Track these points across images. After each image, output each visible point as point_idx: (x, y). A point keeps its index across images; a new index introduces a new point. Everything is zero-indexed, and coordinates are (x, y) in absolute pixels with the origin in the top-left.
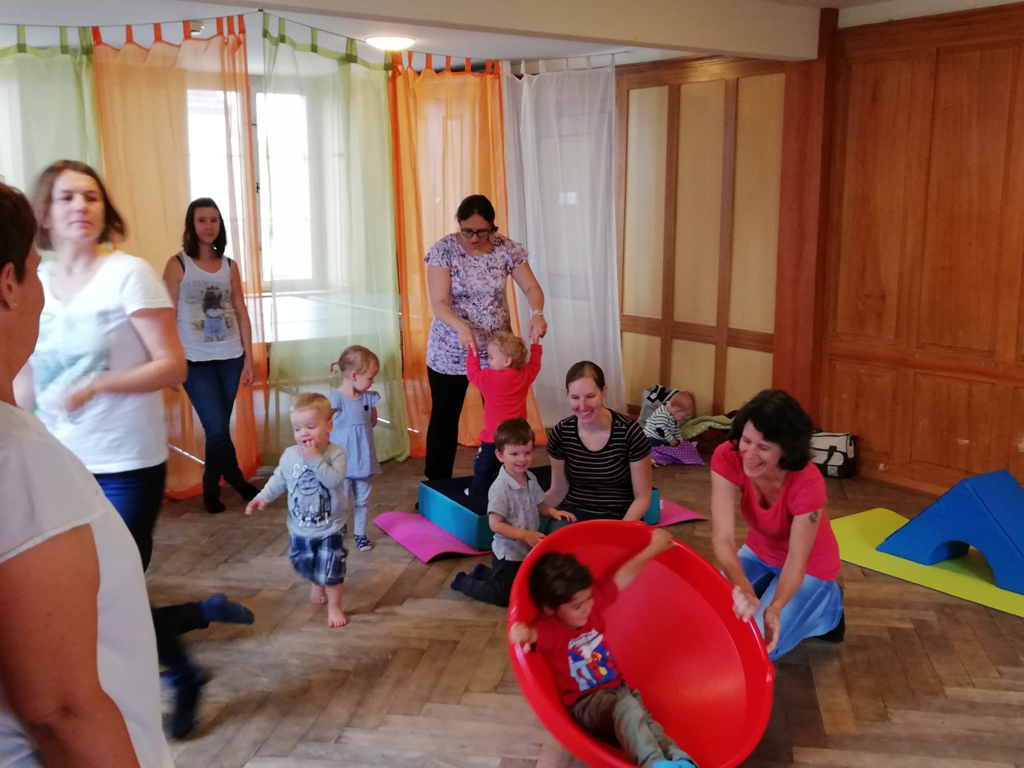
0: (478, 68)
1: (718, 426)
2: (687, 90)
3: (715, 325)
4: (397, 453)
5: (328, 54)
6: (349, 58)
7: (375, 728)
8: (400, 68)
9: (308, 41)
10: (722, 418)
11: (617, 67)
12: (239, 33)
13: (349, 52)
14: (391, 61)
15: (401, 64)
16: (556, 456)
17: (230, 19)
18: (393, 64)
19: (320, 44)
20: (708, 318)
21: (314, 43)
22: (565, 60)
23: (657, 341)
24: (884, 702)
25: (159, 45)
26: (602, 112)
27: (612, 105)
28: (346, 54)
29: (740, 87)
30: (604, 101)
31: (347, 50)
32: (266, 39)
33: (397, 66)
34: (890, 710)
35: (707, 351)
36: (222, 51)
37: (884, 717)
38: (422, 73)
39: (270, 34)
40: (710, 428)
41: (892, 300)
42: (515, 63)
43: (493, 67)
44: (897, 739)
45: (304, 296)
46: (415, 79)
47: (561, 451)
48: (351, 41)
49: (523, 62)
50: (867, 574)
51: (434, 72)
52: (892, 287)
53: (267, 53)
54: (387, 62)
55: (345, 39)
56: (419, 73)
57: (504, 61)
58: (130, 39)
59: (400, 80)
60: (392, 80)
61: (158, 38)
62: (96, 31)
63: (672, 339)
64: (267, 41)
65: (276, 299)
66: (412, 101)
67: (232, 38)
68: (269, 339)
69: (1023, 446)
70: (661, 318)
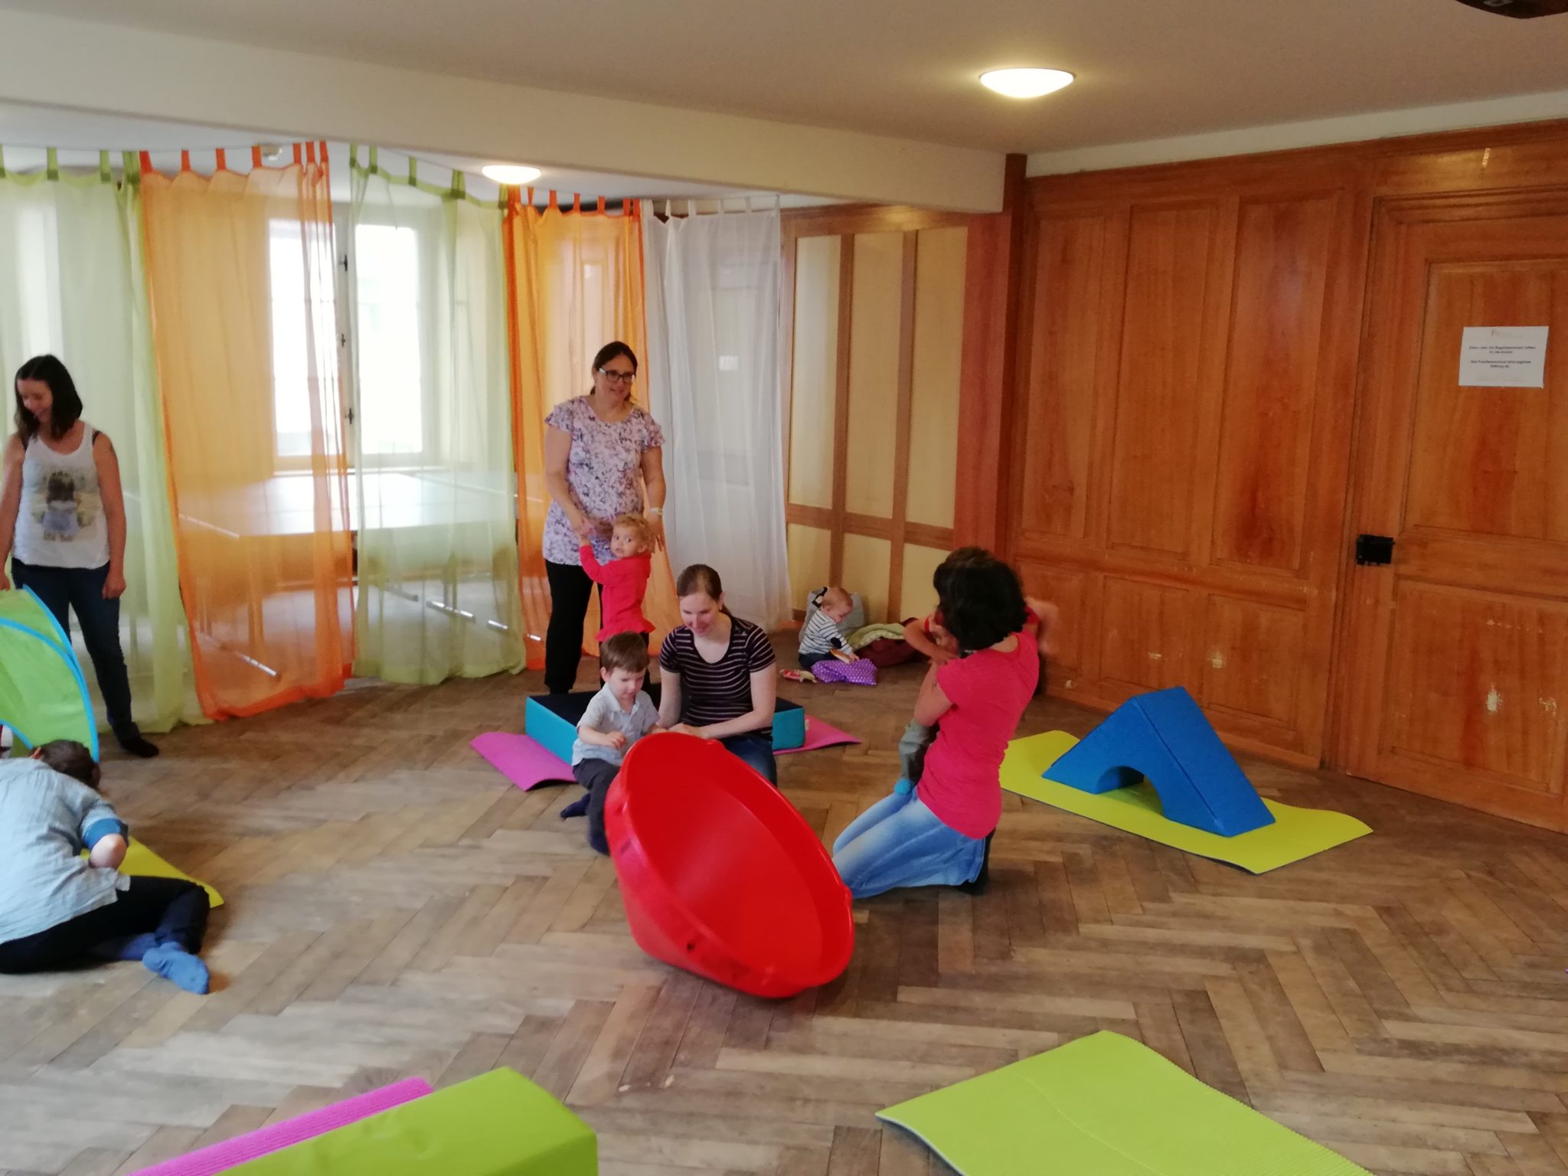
0: (613, 206)
1: (890, 636)
2: (864, 241)
3: (891, 518)
4: (511, 664)
5: (430, 188)
6: (456, 194)
7: (438, 970)
8: (518, 207)
9: (406, 173)
10: (897, 627)
11: (782, 210)
12: (321, 162)
13: (455, 188)
14: (506, 198)
15: (519, 201)
16: (669, 668)
17: (310, 145)
18: (510, 201)
19: (420, 176)
20: (882, 508)
21: (413, 175)
22: (718, 201)
23: (826, 535)
24: (1010, 939)
25: (223, 173)
26: (765, 262)
27: (776, 254)
28: (452, 189)
29: (920, 242)
30: (767, 249)
31: (453, 185)
32: (353, 169)
33: (514, 204)
34: (1015, 948)
35: (882, 548)
36: (300, 182)
37: (1005, 955)
38: (546, 213)
39: (358, 163)
40: (882, 638)
41: (1081, 492)
42: (658, 201)
43: (632, 204)
44: (1016, 977)
45: (411, 474)
46: (536, 218)
47: (676, 662)
48: (458, 175)
49: (668, 203)
50: (1025, 803)
51: (560, 211)
52: (1081, 478)
53: (355, 185)
54: (502, 200)
55: (451, 172)
56: (541, 210)
57: (645, 201)
58: (186, 166)
59: (517, 222)
60: (508, 222)
61: (221, 165)
62: (144, 156)
63: (843, 532)
64: (355, 172)
65: (364, 477)
66: (531, 246)
67: (312, 168)
68: (354, 526)
69: (1218, 661)
70: (831, 508)
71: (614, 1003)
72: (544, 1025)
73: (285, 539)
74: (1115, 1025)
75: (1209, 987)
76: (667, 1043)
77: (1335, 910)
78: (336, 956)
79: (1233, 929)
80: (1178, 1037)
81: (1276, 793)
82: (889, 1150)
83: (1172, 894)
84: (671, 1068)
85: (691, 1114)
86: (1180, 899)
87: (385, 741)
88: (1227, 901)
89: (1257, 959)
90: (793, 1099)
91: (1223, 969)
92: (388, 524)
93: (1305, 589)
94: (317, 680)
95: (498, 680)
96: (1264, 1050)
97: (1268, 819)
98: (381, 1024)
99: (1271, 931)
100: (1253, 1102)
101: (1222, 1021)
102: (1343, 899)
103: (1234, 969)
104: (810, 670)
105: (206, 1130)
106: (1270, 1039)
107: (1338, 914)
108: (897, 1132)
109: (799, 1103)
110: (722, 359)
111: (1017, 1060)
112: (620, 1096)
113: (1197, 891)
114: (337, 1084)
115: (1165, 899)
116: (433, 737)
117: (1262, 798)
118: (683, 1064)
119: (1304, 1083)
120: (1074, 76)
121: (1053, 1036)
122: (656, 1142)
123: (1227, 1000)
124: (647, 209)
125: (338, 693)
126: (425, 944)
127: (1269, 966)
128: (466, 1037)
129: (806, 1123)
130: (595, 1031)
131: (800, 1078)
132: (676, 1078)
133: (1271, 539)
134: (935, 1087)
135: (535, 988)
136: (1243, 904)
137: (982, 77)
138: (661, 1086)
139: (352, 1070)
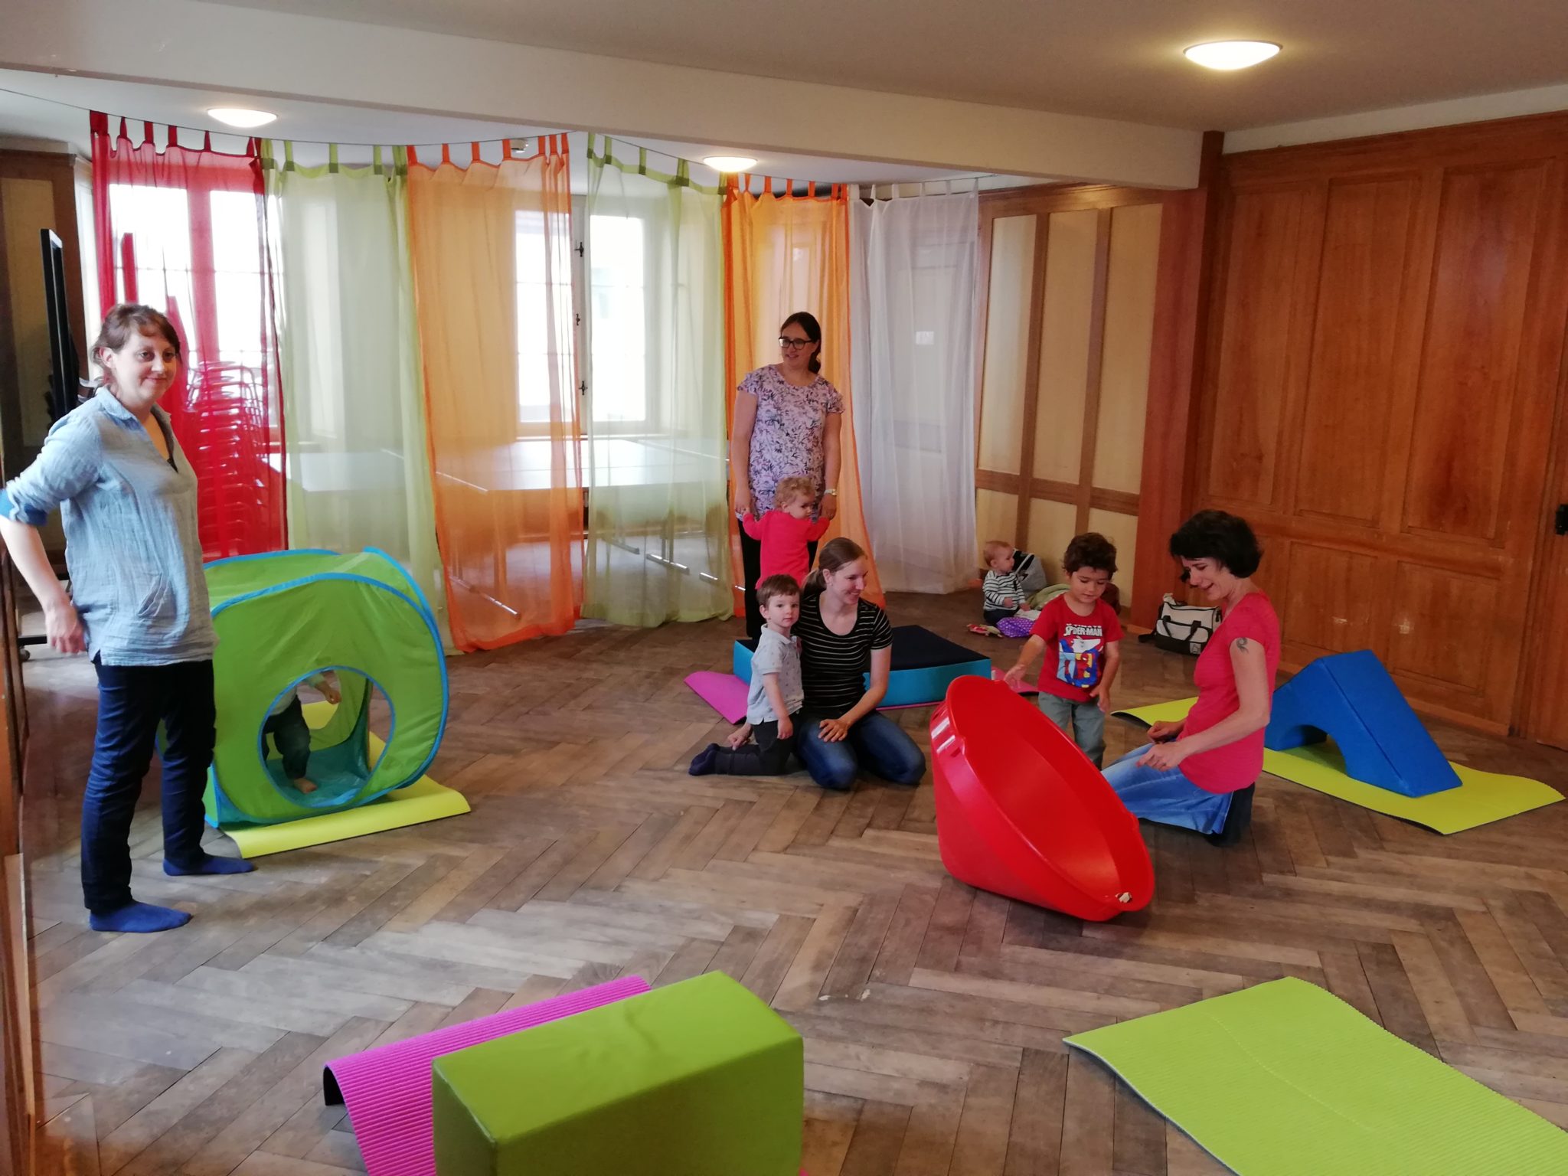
0: (822, 192)
2: (1057, 219)
3: (1077, 483)
4: (720, 612)
5: (658, 177)
6: (681, 181)
8: (735, 192)
9: (636, 162)
11: (981, 192)
12: (563, 153)
13: (680, 175)
14: (726, 185)
15: (737, 188)
17: (553, 138)
18: (728, 188)
19: (649, 165)
20: (1069, 474)
21: (643, 165)
22: (921, 184)
23: (1013, 499)
25: (477, 165)
26: (962, 242)
27: (973, 235)
28: (677, 176)
29: (1114, 215)
30: (964, 230)
31: (678, 173)
32: (591, 160)
33: (732, 190)
35: (1068, 512)
36: (543, 172)
37: (1189, 899)
38: (760, 199)
39: (595, 154)
41: (1270, 461)
42: (864, 187)
43: (840, 190)
44: (1198, 920)
45: (635, 440)
46: (752, 205)
48: (683, 163)
49: (873, 186)
51: (774, 197)
52: (1270, 445)
53: (591, 175)
54: (721, 185)
55: (677, 160)
56: (756, 197)
57: (852, 185)
58: (446, 159)
59: (735, 205)
60: (727, 205)
61: (476, 158)
62: (411, 150)
63: (1031, 497)
64: (592, 161)
65: (595, 442)
66: (747, 228)
67: (554, 158)
68: (586, 484)
69: (1406, 627)
70: (1019, 474)
71: (815, 920)
72: (752, 935)
73: (526, 494)
74: (1301, 972)
75: (1396, 941)
76: (863, 960)
77: (1526, 873)
78: (567, 861)
79: (1420, 887)
80: (1366, 988)
81: (1464, 759)
82: (1076, 1075)
83: (1356, 849)
84: (867, 983)
85: (886, 1027)
86: (1364, 855)
87: (611, 675)
88: (1414, 859)
89: (1448, 916)
90: (982, 1020)
91: (1413, 925)
92: (614, 483)
93: (1501, 558)
94: (552, 621)
95: (708, 626)
96: (1454, 1006)
97: (1456, 782)
98: (606, 925)
99: (1459, 891)
100: (1443, 1055)
101: (1410, 975)
102: (1535, 864)
103: (1422, 925)
104: (996, 626)
105: (454, 1008)
106: (1459, 994)
107: (1530, 877)
108: (1083, 1058)
109: (987, 1024)
110: (918, 334)
111: (1201, 1000)
112: (820, 1004)
113: (1382, 848)
114: (568, 976)
115: (1349, 853)
116: (653, 673)
117: (1451, 763)
118: (878, 980)
119: (1496, 1040)
120: (1281, 47)
121: (1237, 979)
122: (853, 1049)
123: (1415, 955)
124: (854, 194)
125: (570, 632)
126: (645, 857)
127: (1458, 925)
128: (680, 942)
129: (995, 1043)
130: (798, 943)
131: (990, 1001)
132: (872, 991)
133: (1465, 509)
134: (1120, 1019)
135: (744, 902)
136: (1429, 863)
137: (1188, 52)
138: (858, 998)
139: (581, 964)
